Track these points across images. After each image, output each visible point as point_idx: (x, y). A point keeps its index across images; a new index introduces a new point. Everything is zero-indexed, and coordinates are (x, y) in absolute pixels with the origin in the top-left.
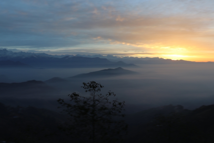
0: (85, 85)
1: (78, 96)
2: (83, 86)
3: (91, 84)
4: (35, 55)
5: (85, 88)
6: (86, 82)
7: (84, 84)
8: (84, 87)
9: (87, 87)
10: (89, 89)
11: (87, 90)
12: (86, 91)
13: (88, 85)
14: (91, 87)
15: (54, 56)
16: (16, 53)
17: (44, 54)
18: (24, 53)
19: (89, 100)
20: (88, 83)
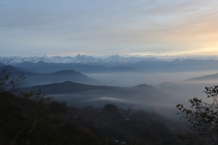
0: (207, 90)
1: (200, 101)
2: (206, 90)
3: (214, 89)
4: (145, 60)
5: (208, 93)
6: (209, 87)
7: (207, 88)
8: (206, 92)
9: (210, 92)
10: (212, 94)
11: (210, 95)
12: (209, 97)
13: (211, 89)
14: (215, 92)
15: (164, 60)
16: (127, 59)
17: (154, 58)
18: (135, 58)
19: (212, 107)
20: (211, 88)
